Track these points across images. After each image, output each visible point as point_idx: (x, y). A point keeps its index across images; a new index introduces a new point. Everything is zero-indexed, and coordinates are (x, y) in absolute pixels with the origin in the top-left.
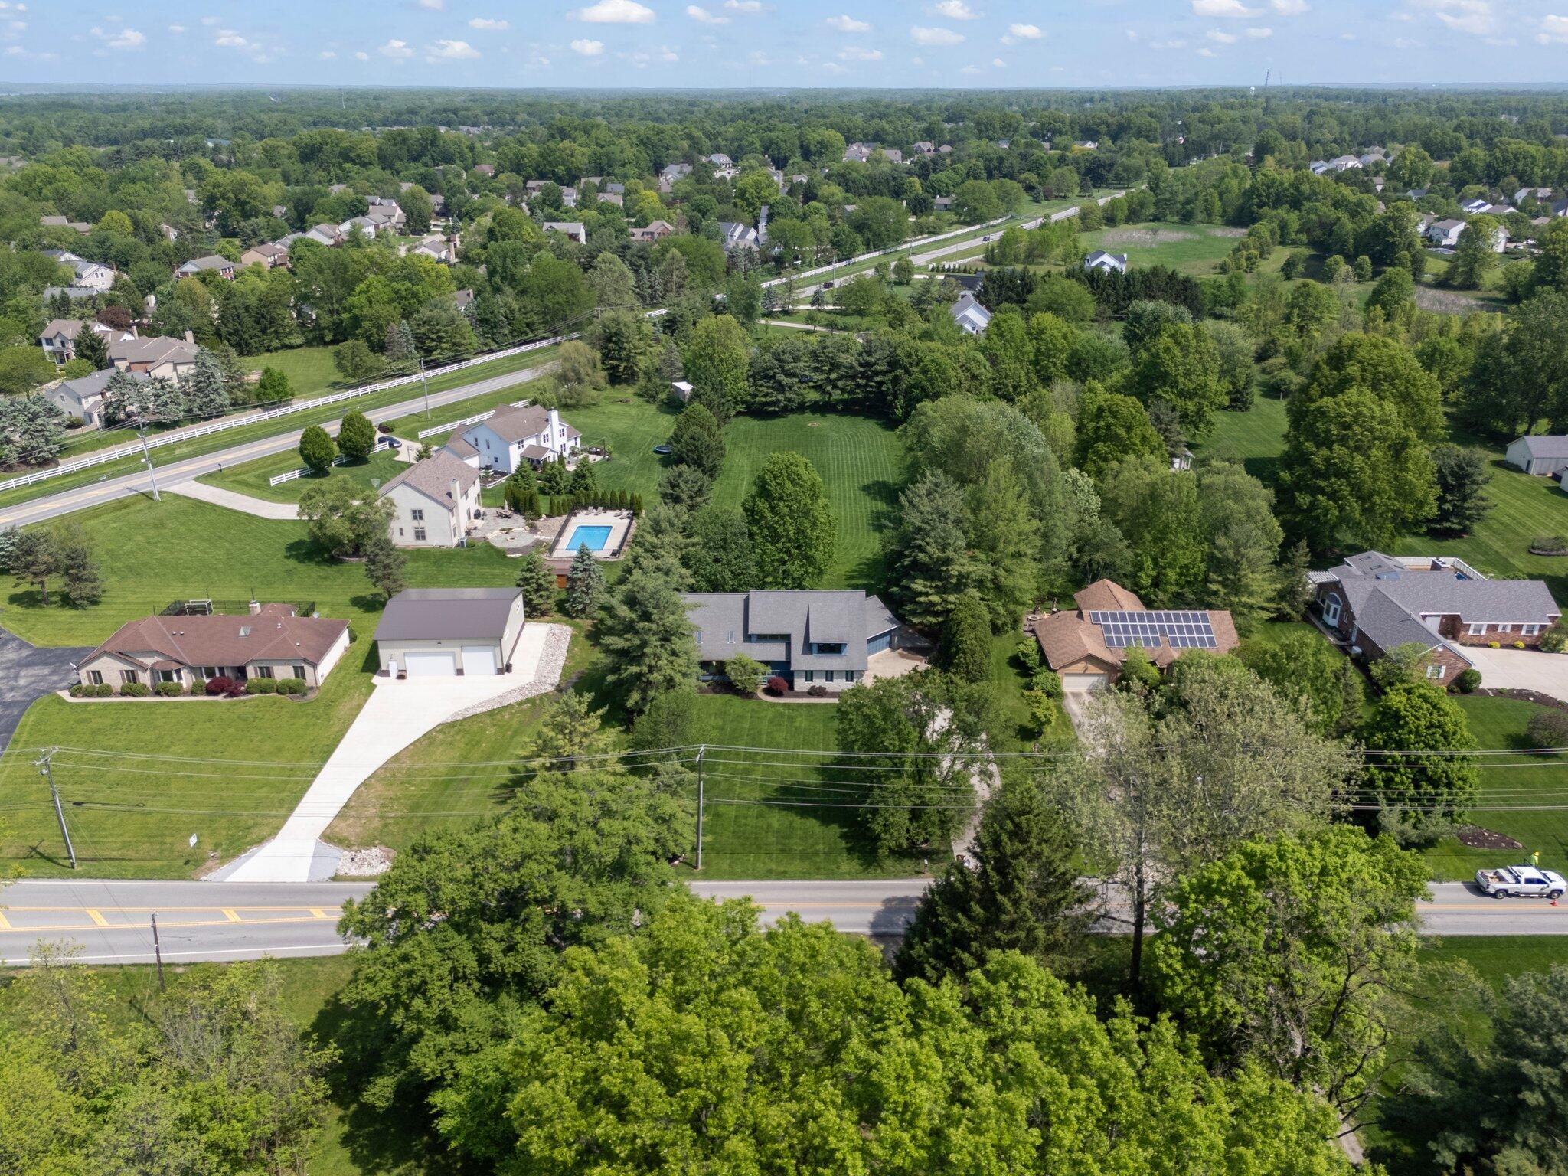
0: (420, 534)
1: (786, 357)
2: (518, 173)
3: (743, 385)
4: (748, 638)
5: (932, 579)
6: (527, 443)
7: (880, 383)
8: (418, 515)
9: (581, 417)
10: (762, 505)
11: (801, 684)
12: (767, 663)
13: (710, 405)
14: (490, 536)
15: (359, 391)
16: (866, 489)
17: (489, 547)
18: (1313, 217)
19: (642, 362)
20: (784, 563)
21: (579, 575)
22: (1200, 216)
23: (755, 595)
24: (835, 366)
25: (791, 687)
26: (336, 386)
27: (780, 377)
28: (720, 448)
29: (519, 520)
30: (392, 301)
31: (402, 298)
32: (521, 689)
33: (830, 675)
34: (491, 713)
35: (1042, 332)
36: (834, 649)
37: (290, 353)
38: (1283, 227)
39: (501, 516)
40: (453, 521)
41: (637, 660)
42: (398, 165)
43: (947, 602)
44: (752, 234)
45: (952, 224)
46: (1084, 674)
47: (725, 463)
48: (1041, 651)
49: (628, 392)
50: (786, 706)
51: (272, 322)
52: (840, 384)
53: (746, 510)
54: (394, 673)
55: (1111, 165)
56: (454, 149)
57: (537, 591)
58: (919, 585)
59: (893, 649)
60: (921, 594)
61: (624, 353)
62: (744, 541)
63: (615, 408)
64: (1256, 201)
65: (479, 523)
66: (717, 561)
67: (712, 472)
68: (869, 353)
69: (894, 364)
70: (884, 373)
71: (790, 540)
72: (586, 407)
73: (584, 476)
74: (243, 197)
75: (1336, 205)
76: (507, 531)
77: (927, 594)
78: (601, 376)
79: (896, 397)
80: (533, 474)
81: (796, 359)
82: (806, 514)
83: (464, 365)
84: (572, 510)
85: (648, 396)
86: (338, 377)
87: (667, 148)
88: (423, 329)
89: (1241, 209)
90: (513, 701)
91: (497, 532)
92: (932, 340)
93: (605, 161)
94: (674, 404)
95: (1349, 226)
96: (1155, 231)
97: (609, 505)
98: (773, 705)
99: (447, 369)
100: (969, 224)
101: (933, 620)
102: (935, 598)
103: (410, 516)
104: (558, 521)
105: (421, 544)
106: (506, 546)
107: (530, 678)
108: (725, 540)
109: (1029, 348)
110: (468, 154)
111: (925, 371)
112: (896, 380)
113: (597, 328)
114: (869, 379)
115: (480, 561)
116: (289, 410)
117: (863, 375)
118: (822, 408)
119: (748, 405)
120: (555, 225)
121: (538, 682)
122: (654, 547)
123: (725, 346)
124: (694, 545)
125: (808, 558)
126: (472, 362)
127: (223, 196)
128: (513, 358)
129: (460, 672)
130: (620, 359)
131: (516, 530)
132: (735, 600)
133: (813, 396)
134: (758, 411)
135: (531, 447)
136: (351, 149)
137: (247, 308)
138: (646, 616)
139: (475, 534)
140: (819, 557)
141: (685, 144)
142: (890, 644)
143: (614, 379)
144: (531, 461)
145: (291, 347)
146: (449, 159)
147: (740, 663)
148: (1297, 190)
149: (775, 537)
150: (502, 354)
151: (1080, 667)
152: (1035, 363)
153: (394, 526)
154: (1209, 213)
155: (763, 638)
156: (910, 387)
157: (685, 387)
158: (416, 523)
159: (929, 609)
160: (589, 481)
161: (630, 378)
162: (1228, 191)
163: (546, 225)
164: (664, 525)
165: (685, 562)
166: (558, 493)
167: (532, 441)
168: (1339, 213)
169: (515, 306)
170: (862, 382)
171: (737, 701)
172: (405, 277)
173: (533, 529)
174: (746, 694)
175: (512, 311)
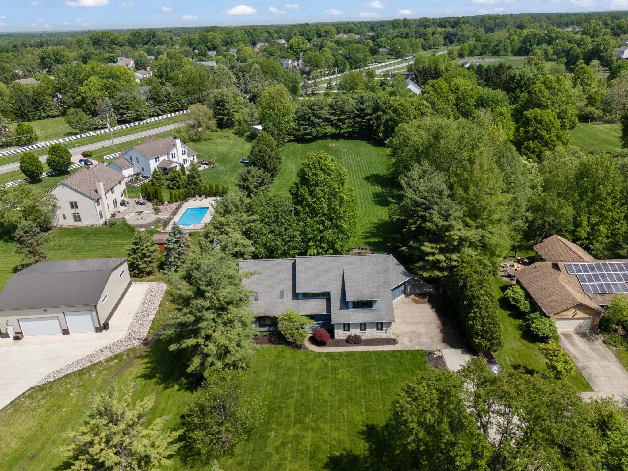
0: (77, 218)
1: (316, 107)
2: (190, 46)
3: (293, 124)
4: (296, 296)
5: (436, 242)
6: (161, 159)
7: (369, 120)
8: (74, 205)
9: (200, 146)
10: (304, 190)
11: (340, 334)
12: (312, 317)
13: (272, 134)
14: (127, 217)
15: (79, 136)
16: (367, 178)
17: (125, 224)
18: (559, 47)
19: (236, 116)
20: (321, 232)
21: (172, 246)
22: (502, 52)
23: (300, 260)
24: (343, 113)
25: (332, 336)
26: (69, 134)
27: (313, 118)
28: (278, 158)
29: (150, 205)
30: (102, 90)
31: (107, 88)
32: (112, 346)
33: (363, 326)
34: (80, 373)
35: (457, 88)
36: (367, 304)
37: (50, 120)
38: (546, 53)
39: (138, 203)
40: (99, 208)
41: (196, 333)
42: (137, 46)
43: (450, 260)
44: (296, 63)
45: (389, 59)
46: (573, 319)
47: (282, 167)
48: (528, 296)
49: (229, 132)
50: (329, 355)
51: (41, 103)
52: (346, 121)
53: (292, 194)
54: (12, 334)
55: (456, 35)
56: (163, 39)
57: (141, 258)
58: (427, 247)
59: (407, 295)
60: (428, 254)
61: (226, 111)
62: (292, 217)
63: (221, 141)
64: (529, 43)
65: (122, 209)
66: (271, 232)
67: (273, 173)
68: (362, 104)
69: (376, 109)
70: (371, 114)
71: (324, 215)
72: (205, 140)
73: (194, 177)
74: (58, 57)
75: (570, 41)
76: (139, 213)
77: (433, 254)
78: (213, 123)
79: (378, 127)
80: (163, 177)
81: (321, 109)
82: (334, 196)
83: (142, 122)
84: (185, 198)
85: (240, 134)
86: (69, 130)
87: (258, 37)
88: (118, 103)
89: (520, 49)
90: (102, 358)
91: (133, 214)
92: (396, 95)
93: (229, 40)
94: (253, 136)
95: (578, 50)
96: (483, 59)
97: (209, 194)
98: (318, 355)
99: (133, 124)
100: (396, 59)
101: (440, 274)
102: (441, 257)
103: (69, 206)
104: (174, 205)
105: (78, 224)
106: (136, 223)
107: (122, 335)
108: (277, 217)
109: (452, 97)
110: (170, 42)
111: (395, 111)
112: (378, 118)
113: (211, 98)
114: (363, 118)
115: (116, 235)
116: (35, 147)
117: (358, 116)
118: (336, 137)
119: (295, 136)
120: (202, 63)
121: (129, 338)
122: (222, 225)
123: (281, 102)
124: (254, 221)
125: (337, 226)
126: (147, 121)
127: (49, 57)
128: (170, 119)
129: (66, 332)
130: (224, 115)
131: (146, 212)
132: (285, 264)
133: (330, 130)
134: (301, 139)
135: (164, 161)
136: (116, 39)
137: (28, 97)
138: (200, 294)
139: (118, 216)
140: (346, 226)
141: (266, 35)
142: (404, 292)
143: (221, 125)
144: (165, 169)
145: (52, 117)
146: (161, 43)
147: (289, 319)
148: (550, 37)
149: (313, 213)
150: (164, 117)
151: (570, 313)
152: (457, 105)
153: (59, 213)
154: (506, 50)
155: (307, 296)
156: (387, 121)
157: (259, 127)
158: (73, 211)
159: (435, 265)
160: (197, 180)
161: (231, 125)
162: (513, 40)
163: (199, 63)
164: (231, 206)
165: (247, 234)
166: (179, 188)
167: (165, 158)
168: (571, 45)
169: (171, 91)
170: (359, 120)
171: (288, 351)
172: (110, 77)
173: (157, 211)
174: (295, 346)
175: (169, 94)
